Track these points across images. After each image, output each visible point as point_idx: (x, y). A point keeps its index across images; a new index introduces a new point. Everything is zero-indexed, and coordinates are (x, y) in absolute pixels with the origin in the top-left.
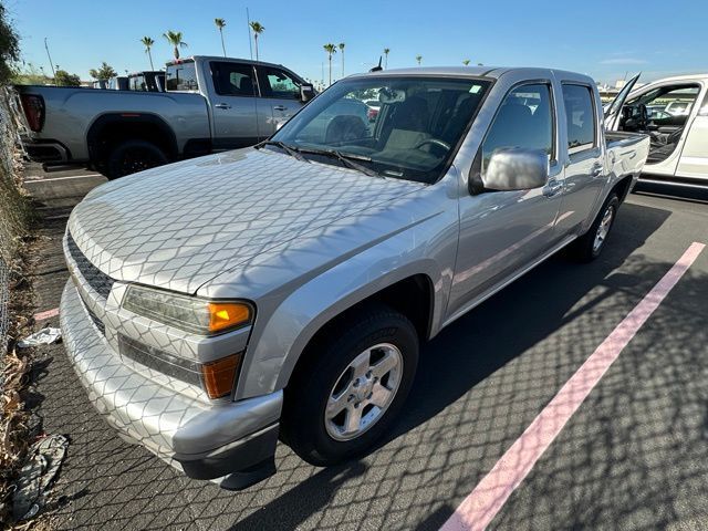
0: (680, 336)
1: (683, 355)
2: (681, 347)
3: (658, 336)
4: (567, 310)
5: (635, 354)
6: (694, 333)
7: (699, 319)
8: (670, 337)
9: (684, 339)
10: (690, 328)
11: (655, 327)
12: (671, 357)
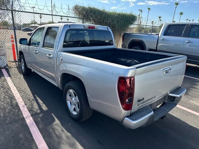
0: (7, 110)
1: (2, 105)
2: (4, 107)
3: (12, 106)
4: (37, 96)
5: (12, 98)
6: (4, 114)
7: (7, 122)
8: (9, 108)
9: (5, 110)
10: (7, 115)
11: (16, 108)
12: (4, 103)
